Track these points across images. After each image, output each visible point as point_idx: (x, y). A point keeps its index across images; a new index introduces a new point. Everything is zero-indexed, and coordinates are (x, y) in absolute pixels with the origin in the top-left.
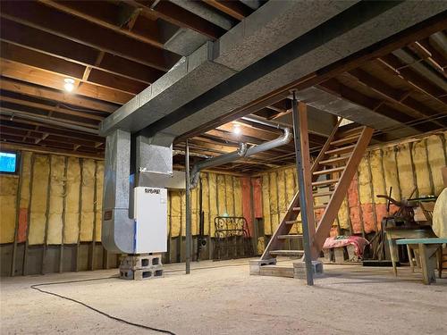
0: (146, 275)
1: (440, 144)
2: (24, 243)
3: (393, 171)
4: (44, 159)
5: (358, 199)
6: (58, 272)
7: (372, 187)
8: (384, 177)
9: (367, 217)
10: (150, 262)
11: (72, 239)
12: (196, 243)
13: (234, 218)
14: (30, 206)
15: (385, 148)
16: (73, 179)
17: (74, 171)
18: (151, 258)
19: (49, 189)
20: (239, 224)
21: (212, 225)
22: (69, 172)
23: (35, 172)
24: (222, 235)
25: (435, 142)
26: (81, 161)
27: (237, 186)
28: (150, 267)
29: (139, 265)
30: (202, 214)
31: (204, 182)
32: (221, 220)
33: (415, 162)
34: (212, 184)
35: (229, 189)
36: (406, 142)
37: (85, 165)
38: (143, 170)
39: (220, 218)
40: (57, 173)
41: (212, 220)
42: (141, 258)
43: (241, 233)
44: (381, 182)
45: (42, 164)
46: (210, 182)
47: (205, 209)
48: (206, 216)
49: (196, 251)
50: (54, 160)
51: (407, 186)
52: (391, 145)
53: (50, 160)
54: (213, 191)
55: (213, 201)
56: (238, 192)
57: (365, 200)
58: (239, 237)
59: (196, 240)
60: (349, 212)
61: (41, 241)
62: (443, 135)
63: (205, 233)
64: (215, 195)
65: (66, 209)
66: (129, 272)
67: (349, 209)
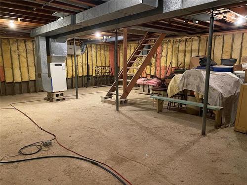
0: (58, 100)
1: (198, 42)
2: (4, 81)
3: (176, 52)
4: (6, 41)
5: (160, 63)
6: (22, 93)
7: (167, 58)
8: (172, 54)
9: (163, 72)
10: (60, 95)
11: (26, 79)
12: (86, 79)
13: (105, 67)
14: (3, 64)
15: (175, 39)
16: (22, 51)
17: (22, 47)
18: (60, 93)
19: (11, 56)
20: (108, 69)
21: (94, 70)
22: (20, 47)
23: (3, 48)
24: (99, 75)
25: (196, 40)
26: (25, 42)
27: (107, 50)
28: (59, 97)
29: (55, 96)
30: (88, 66)
31: (89, 49)
32: (98, 68)
33: (186, 49)
34: (94, 50)
35: (103, 52)
36: (184, 38)
37: (27, 43)
38: (53, 55)
39: (98, 67)
40: (14, 48)
41: (94, 68)
42: (55, 94)
43: (108, 74)
44: (171, 57)
45: (6, 44)
46: (93, 49)
47: (90, 63)
48: (90, 67)
49: (86, 82)
50: (11, 42)
51: (181, 60)
52: (178, 39)
53: (9, 41)
54: (94, 54)
55: (94, 59)
56: (108, 53)
57: (163, 64)
58: (107, 76)
59: (86, 77)
60: (156, 69)
61: (12, 81)
62: (200, 37)
63: (90, 75)
64: (95, 55)
65: (21, 66)
66: (51, 99)
67: (156, 68)
